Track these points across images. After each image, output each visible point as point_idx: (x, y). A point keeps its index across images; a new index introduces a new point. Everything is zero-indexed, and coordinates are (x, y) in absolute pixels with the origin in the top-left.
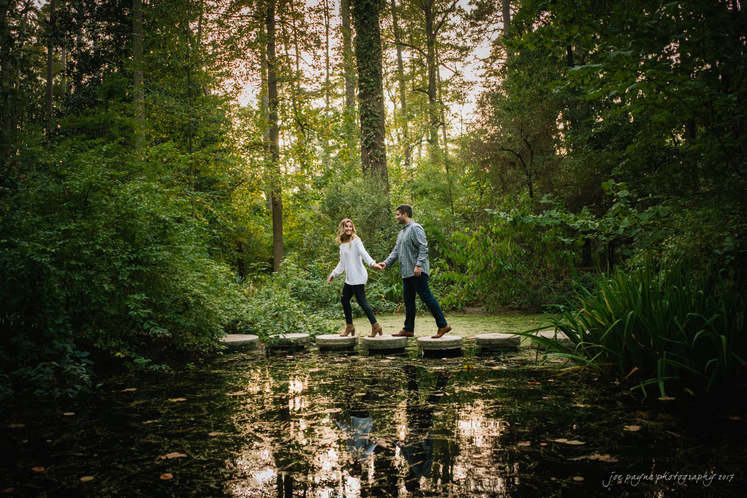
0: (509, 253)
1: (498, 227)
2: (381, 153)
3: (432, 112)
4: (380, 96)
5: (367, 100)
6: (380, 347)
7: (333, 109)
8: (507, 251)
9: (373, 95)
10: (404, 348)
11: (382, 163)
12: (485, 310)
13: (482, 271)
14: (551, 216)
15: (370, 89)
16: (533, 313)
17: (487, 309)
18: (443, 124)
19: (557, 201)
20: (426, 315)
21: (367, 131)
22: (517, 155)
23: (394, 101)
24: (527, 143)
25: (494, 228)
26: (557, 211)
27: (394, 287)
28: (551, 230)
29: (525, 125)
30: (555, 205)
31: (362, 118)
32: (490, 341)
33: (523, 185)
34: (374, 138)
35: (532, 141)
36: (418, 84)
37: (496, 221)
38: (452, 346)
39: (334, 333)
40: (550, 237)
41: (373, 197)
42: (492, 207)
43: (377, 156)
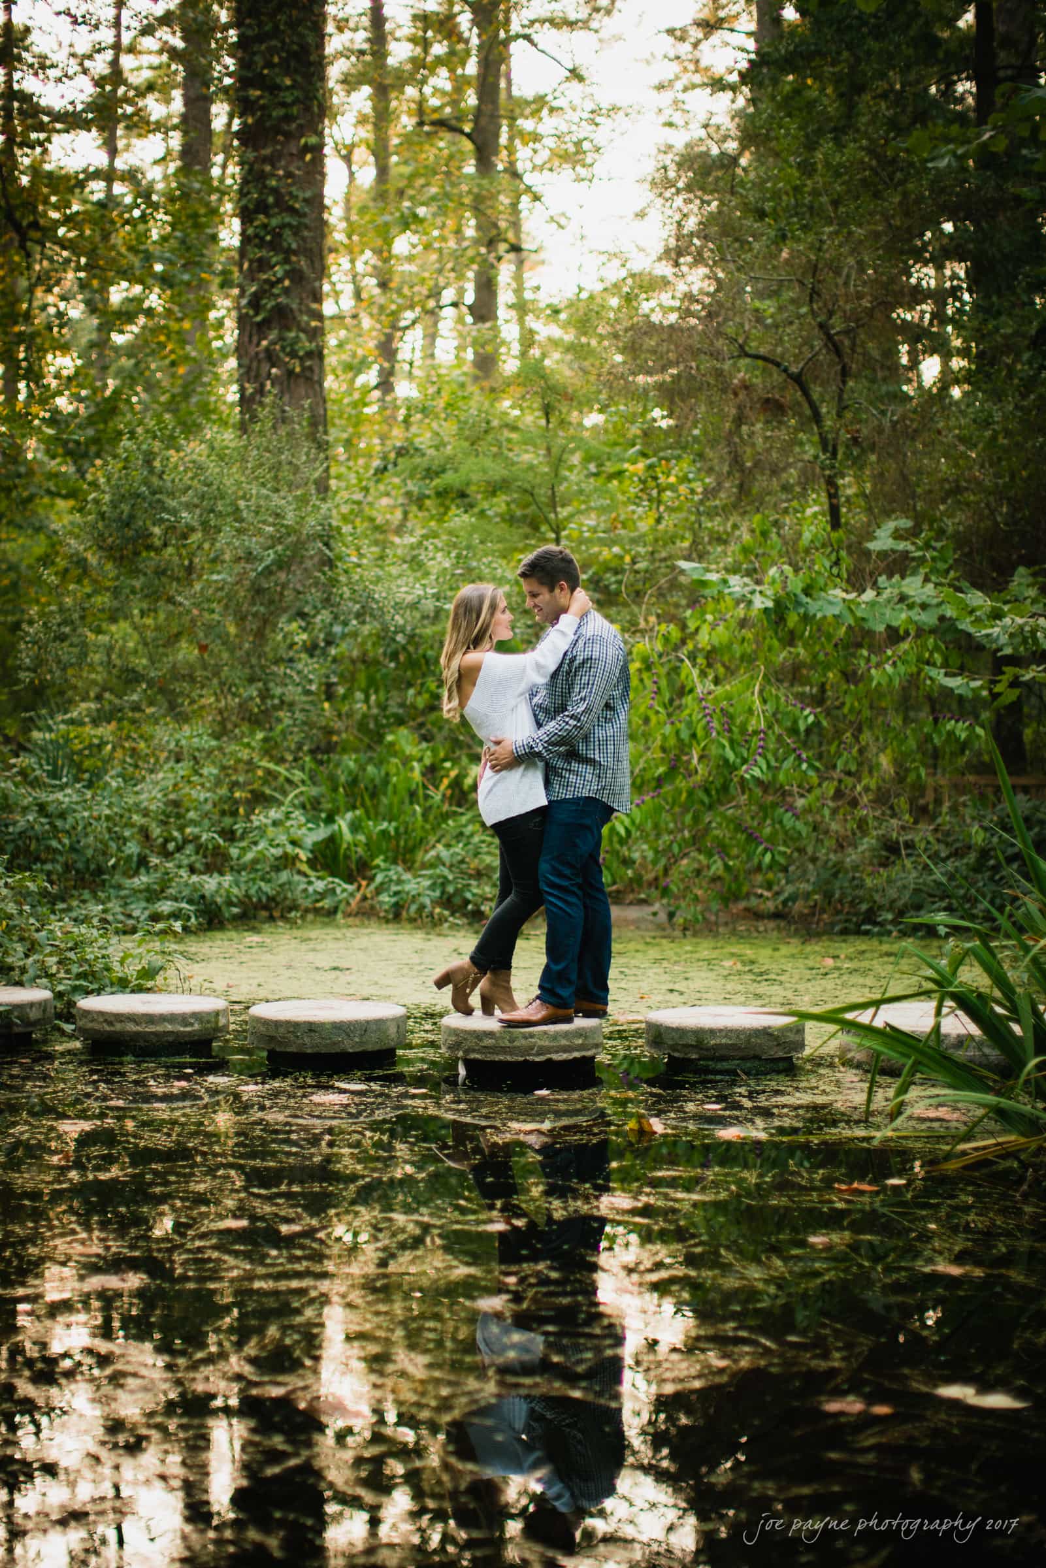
0: (757, 723)
1: (721, 629)
2: (306, 345)
3: (481, 203)
4: (313, 140)
5: (267, 152)
6: (309, 1044)
7: (131, 176)
8: (750, 711)
9: (288, 135)
10: (391, 1052)
11: (309, 379)
12: (663, 917)
13: (660, 781)
14: (903, 598)
15: (281, 112)
16: (828, 932)
17: (671, 915)
18: (516, 249)
19: (928, 546)
20: (454, 927)
21: (262, 265)
22: (790, 376)
23: (347, 159)
24: (830, 337)
25: (705, 629)
26: (927, 580)
27: (343, 824)
28: (905, 646)
29: (827, 275)
30: (922, 560)
31: (246, 215)
32: (700, 1035)
33: (806, 481)
34: (286, 291)
35: (847, 332)
36: (434, 102)
37: (711, 606)
38: (566, 1049)
39: (139, 989)
40: (902, 669)
41: (277, 500)
42: (697, 553)
43: (293, 354)
